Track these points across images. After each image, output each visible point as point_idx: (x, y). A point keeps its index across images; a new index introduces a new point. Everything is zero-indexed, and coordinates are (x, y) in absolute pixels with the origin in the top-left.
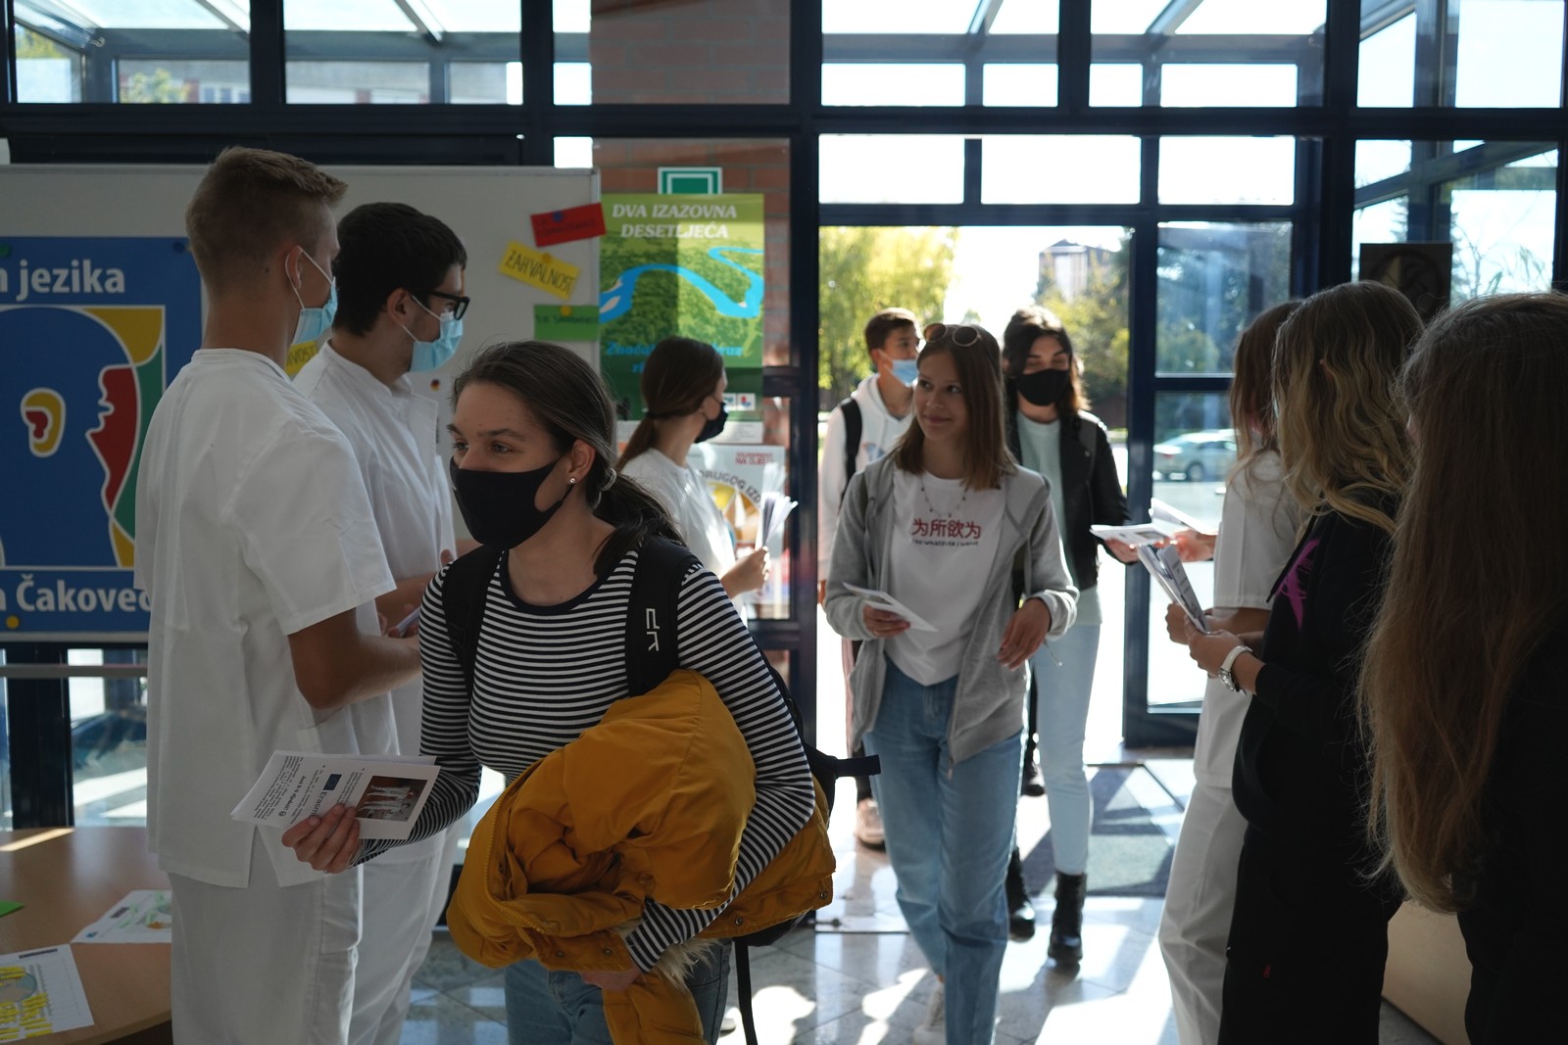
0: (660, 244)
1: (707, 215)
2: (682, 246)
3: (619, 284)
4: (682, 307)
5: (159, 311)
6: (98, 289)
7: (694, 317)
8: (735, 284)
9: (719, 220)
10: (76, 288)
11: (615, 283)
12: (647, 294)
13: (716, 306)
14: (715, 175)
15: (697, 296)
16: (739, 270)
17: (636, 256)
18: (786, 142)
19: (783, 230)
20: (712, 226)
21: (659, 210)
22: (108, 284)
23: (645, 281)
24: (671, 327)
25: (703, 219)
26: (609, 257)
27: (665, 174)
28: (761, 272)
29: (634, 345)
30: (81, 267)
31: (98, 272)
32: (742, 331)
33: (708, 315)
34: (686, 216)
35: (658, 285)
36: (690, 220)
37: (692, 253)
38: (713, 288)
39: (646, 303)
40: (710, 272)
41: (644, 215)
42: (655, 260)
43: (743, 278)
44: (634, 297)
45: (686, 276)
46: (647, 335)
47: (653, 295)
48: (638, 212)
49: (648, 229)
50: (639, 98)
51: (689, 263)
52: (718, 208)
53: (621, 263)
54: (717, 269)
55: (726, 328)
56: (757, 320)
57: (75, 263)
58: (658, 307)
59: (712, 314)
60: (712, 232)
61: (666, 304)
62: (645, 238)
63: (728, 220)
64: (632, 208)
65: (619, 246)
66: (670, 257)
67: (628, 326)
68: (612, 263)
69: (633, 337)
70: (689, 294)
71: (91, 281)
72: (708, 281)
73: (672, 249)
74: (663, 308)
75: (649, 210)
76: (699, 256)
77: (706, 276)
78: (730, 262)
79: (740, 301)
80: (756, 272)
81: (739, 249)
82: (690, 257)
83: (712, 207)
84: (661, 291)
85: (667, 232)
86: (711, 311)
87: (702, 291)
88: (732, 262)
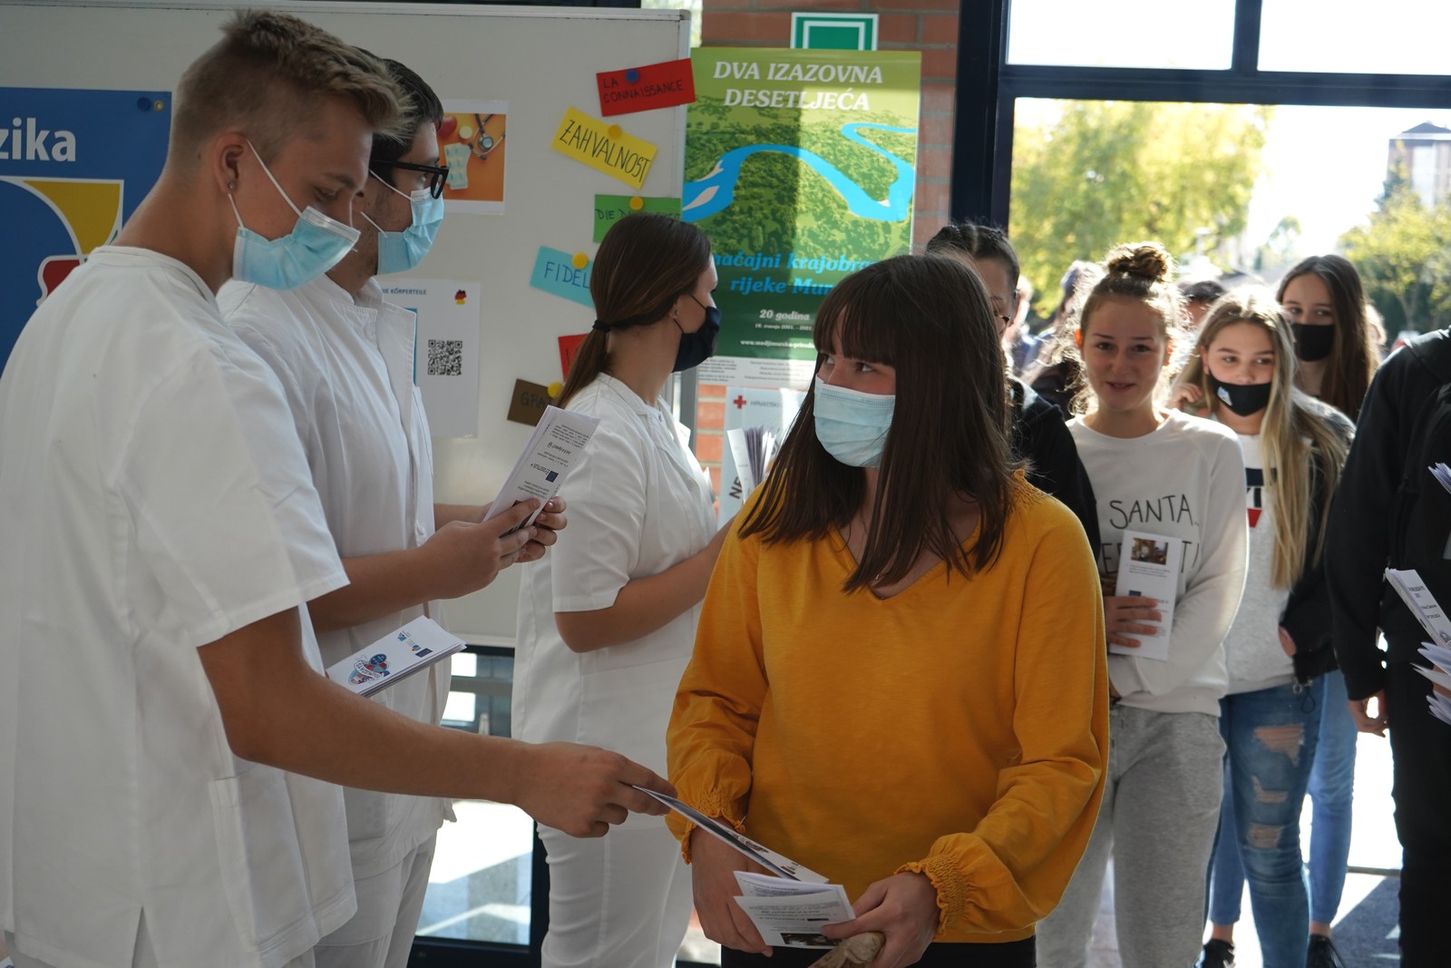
0: (776, 117)
1: (842, 79)
2: (805, 120)
3: (717, 170)
4: (802, 203)
5: (118, 185)
6: (44, 156)
7: (818, 218)
8: (875, 174)
9: (858, 85)
10: (17, 155)
11: (712, 169)
12: (754, 185)
13: (848, 204)
14: (869, 23)
15: (823, 190)
16: (882, 155)
17: (743, 132)
19: (946, 102)
20: (848, 94)
21: (777, 70)
22: (56, 149)
23: (752, 167)
24: (785, 232)
25: (836, 84)
26: (707, 133)
27: (801, 21)
28: (914, 159)
29: (734, 253)
30: (23, 128)
31: (44, 134)
32: (882, 240)
33: (837, 216)
34: (814, 79)
35: (771, 173)
36: (818, 84)
37: (818, 130)
38: (846, 180)
39: (753, 197)
40: (842, 158)
41: (757, 77)
42: (769, 139)
43: (887, 167)
44: (737, 188)
45: (809, 161)
46: (751, 239)
47: (764, 186)
48: (749, 72)
49: (760, 95)
51: (814, 143)
52: (857, 69)
53: (722, 141)
54: (851, 152)
55: (862, 235)
56: (904, 225)
57: (17, 122)
58: (770, 202)
59: (842, 215)
60: (846, 101)
61: (780, 199)
62: (755, 107)
63: (872, 86)
64: (740, 68)
65: (720, 118)
66: (790, 135)
67: (727, 226)
68: (709, 141)
69: (733, 242)
70: (812, 187)
71: (36, 147)
72: (840, 169)
73: (792, 124)
74: (776, 204)
75: (764, 70)
76: (828, 134)
77: (836, 163)
78: (870, 144)
79: (882, 198)
80: (906, 159)
81: (884, 126)
82: (817, 135)
83: (850, 68)
84: (775, 181)
85: (786, 100)
86: (842, 211)
87: (830, 184)
88: (873, 143)
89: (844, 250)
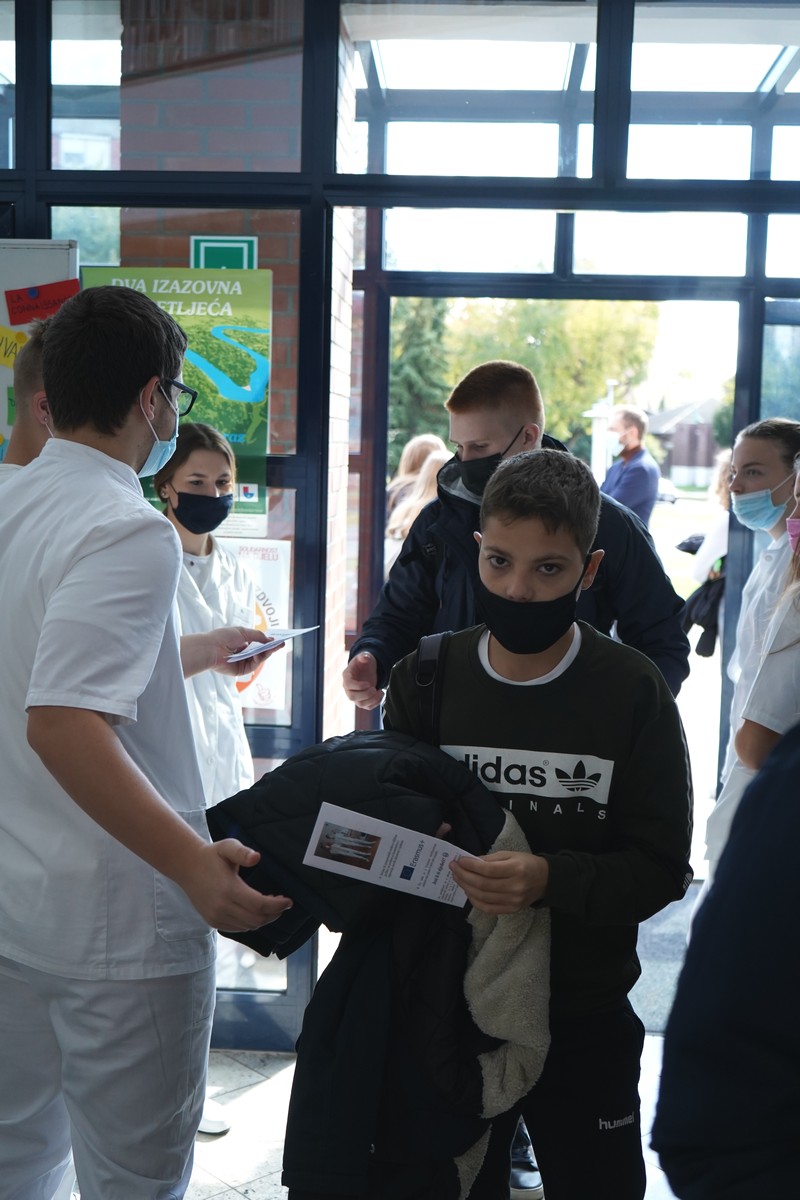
1: (211, 293)
8: (239, 365)
9: (223, 296)
13: (219, 389)
14: (250, 244)
15: (199, 378)
16: (244, 350)
18: (297, 213)
19: (292, 311)
20: (216, 303)
21: (160, 285)
25: (206, 297)
27: (197, 243)
28: (270, 353)
32: (245, 417)
33: (211, 399)
34: (189, 292)
36: (192, 297)
37: (193, 331)
38: (217, 370)
40: (213, 353)
43: (247, 359)
52: (222, 283)
54: (220, 349)
55: (229, 413)
56: (262, 405)
59: (214, 398)
60: (213, 309)
70: (190, 376)
72: (211, 362)
75: (148, 285)
76: (201, 334)
77: (208, 357)
78: (234, 342)
79: (245, 384)
80: (263, 353)
81: (244, 328)
82: (192, 336)
83: (216, 283)
86: (213, 395)
87: (204, 373)
88: (235, 341)
89: (217, 425)
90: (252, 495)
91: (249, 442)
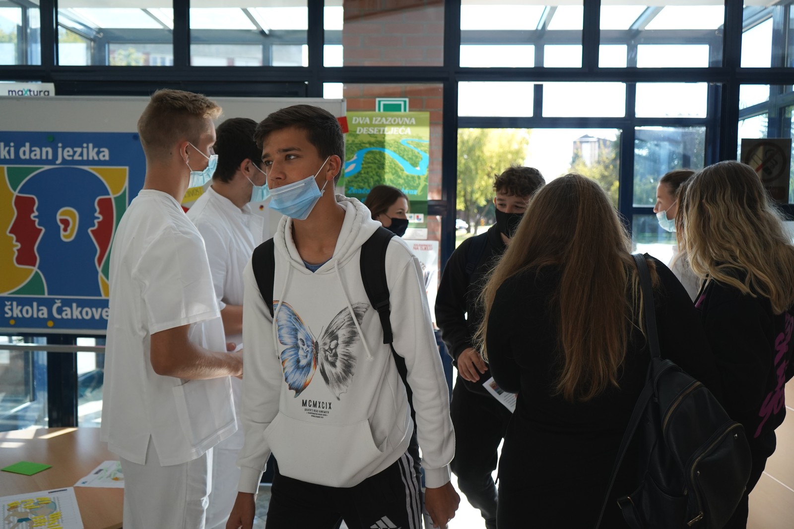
0: (376, 137)
1: (400, 123)
2: (387, 138)
3: (355, 157)
4: (387, 169)
5: (126, 169)
6: (96, 158)
7: (393, 174)
8: (414, 158)
9: (406, 125)
10: (85, 158)
11: (353, 157)
12: (369, 163)
13: (404, 169)
14: (405, 102)
15: (394, 164)
16: (416, 151)
17: (364, 143)
18: (441, 85)
19: (439, 130)
20: (403, 128)
21: (376, 120)
22: (101, 156)
23: (368, 156)
24: (381, 180)
25: (398, 125)
26: (351, 144)
27: (379, 102)
28: (428, 152)
29: (362, 188)
30: (87, 147)
31: (96, 150)
32: (417, 182)
33: (400, 174)
34: (390, 123)
35: (375, 158)
36: (391, 125)
37: (392, 142)
38: (403, 160)
39: (369, 167)
40: (401, 152)
41: (368, 122)
42: (373, 145)
43: (418, 155)
44: (363, 164)
45: (389, 153)
46: (369, 183)
47: (372, 163)
48: (366, 121)
49: (370, 130)
50: (367, 63)
51: (391, 147)
52: (406, 119)
53: (356, 147)
54: (405, 150)
55: (410, 181)
56: (425, 176)
57: (85, 145)
58: (375, 169)
59: (402, 173)
60: (403, 131)
61: (379, 168)
62: (369, 134)
63: (411, 125)
64: (362, 119)
65: (355, 138)
66: (381, 144)
67: (359, 179)
68: (351, 147)
69: (362, 184)
70: (391, 163)
71: (93, 155)
72: (400, 156)
73: (382, 140)
74: (377, 170)
75: (371, 120)
76: (396, 143)
77: (399, 154)
78: (412, 147)
79: (417, 166)
80: (425, 152)
81: (416, 140)
82: (392, 144)
83: (403, 119)
84: (376, 161)
85: (380, 131)
86: (402, 172)
87: (397, 161)
88: (413, 146)
89: (403, 186)
90: (420, 219)
91: (419, 194)
